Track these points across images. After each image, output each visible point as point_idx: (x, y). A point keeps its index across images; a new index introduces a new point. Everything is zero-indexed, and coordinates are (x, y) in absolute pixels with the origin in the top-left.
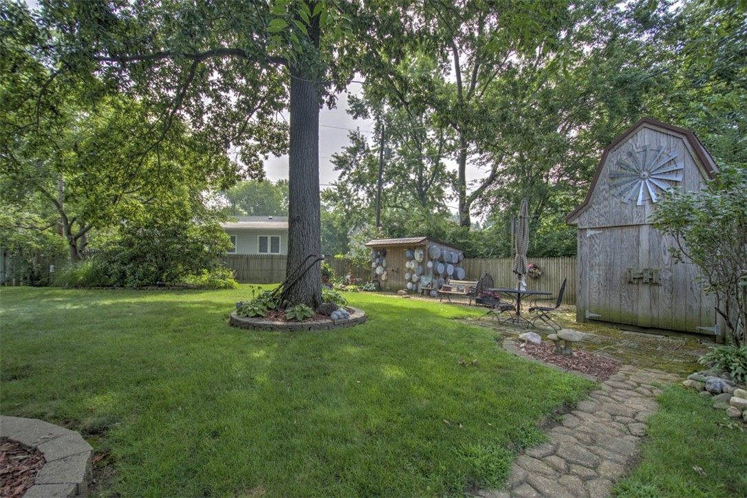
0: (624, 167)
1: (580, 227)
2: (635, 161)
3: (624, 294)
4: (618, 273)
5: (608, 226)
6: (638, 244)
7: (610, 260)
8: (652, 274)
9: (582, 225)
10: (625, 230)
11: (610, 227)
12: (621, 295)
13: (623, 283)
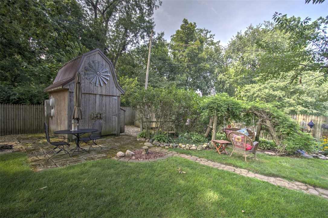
0: (91, 67)
1: (70, 91)
2: (95, 65)
3: (90, 124)
4: (88, 115)
5: (84, 92)
6: (95, 102)
7: (84, 109)
8: (100, 115)
9: (71, 90)
10: (90, 95)
11: (85, 93)
12: (89, 125)
13: (90, 119)
